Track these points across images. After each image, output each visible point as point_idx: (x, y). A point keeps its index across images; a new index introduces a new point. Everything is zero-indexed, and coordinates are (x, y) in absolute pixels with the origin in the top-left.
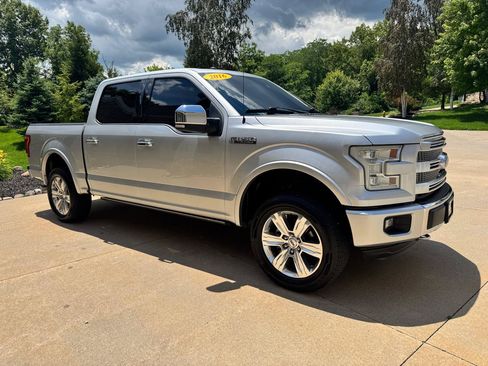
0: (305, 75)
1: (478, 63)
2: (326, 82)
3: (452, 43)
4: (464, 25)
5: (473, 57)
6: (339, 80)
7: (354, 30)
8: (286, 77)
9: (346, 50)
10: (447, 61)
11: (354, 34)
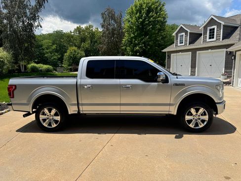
0: (54, 47)
1: (139, 50)
2: (68, 51)
3: (129, 41)
4: (132, 35)
5: (137, 48)
6: (75, 51)
7: (76, 28)
8: (44, 47)
9: (72, 37)
10: (128, 48)
11: (75, 30)
